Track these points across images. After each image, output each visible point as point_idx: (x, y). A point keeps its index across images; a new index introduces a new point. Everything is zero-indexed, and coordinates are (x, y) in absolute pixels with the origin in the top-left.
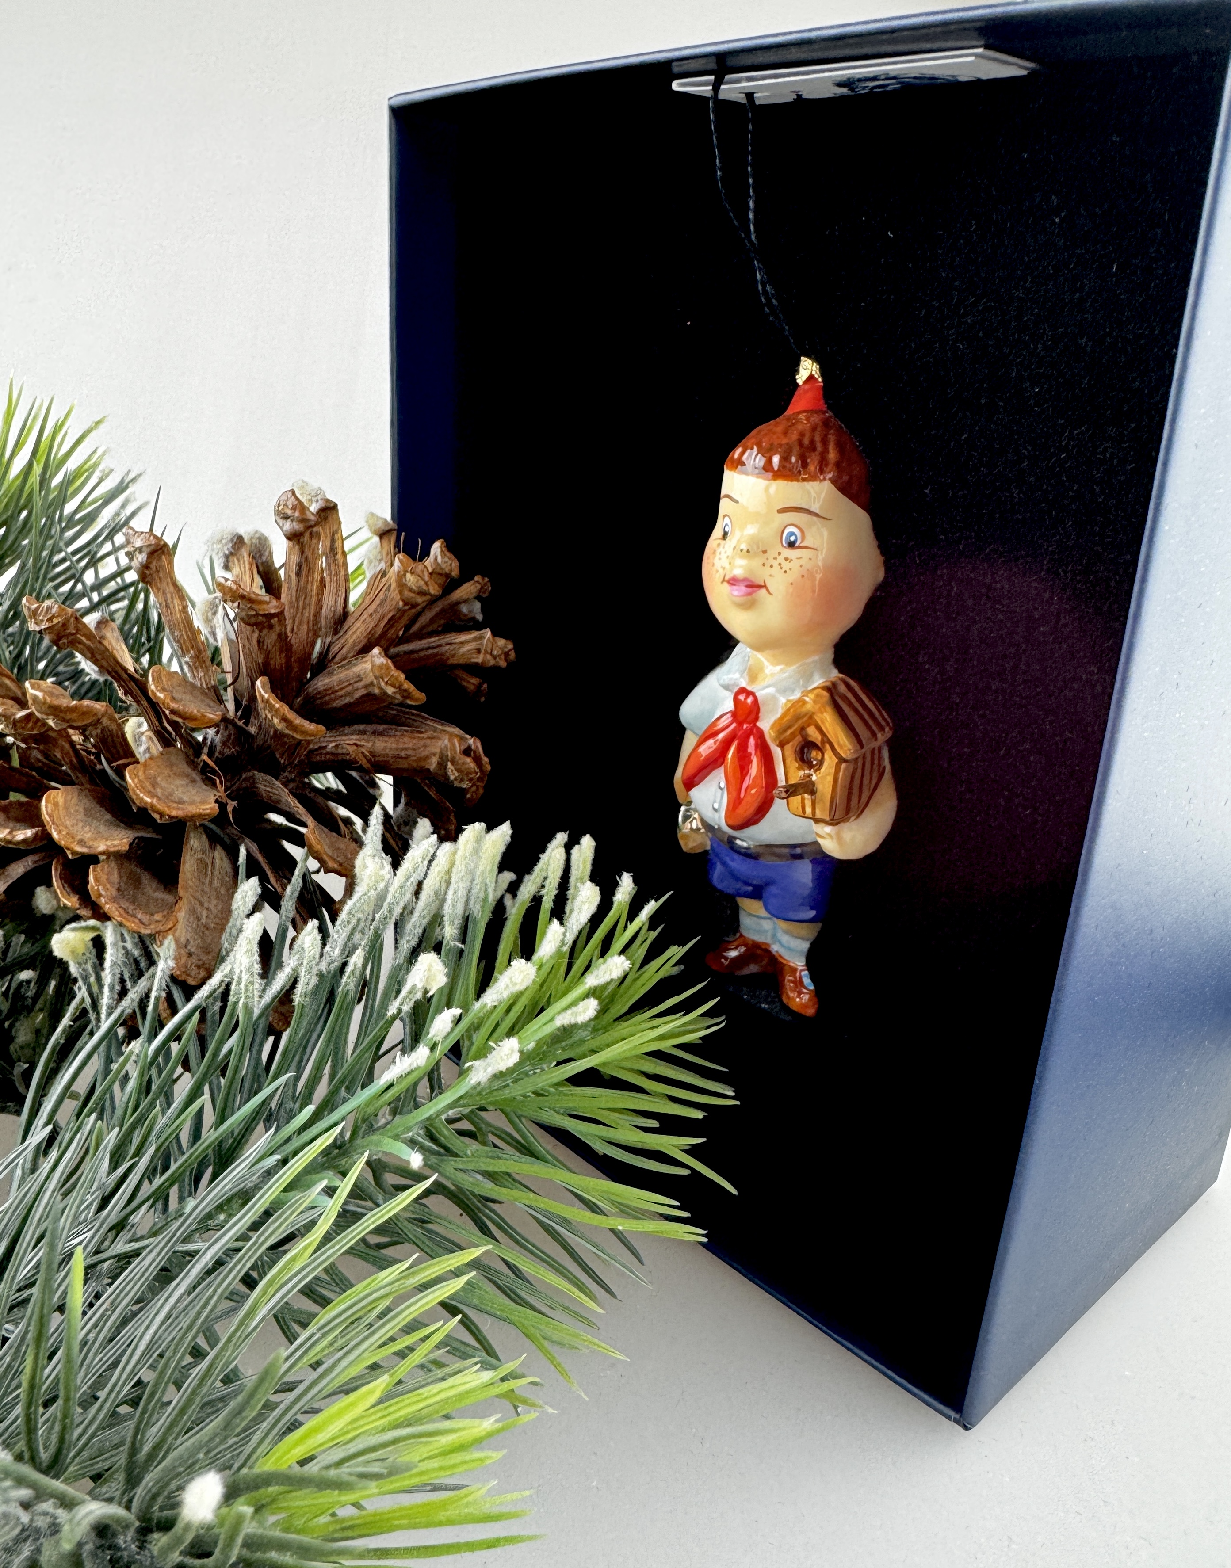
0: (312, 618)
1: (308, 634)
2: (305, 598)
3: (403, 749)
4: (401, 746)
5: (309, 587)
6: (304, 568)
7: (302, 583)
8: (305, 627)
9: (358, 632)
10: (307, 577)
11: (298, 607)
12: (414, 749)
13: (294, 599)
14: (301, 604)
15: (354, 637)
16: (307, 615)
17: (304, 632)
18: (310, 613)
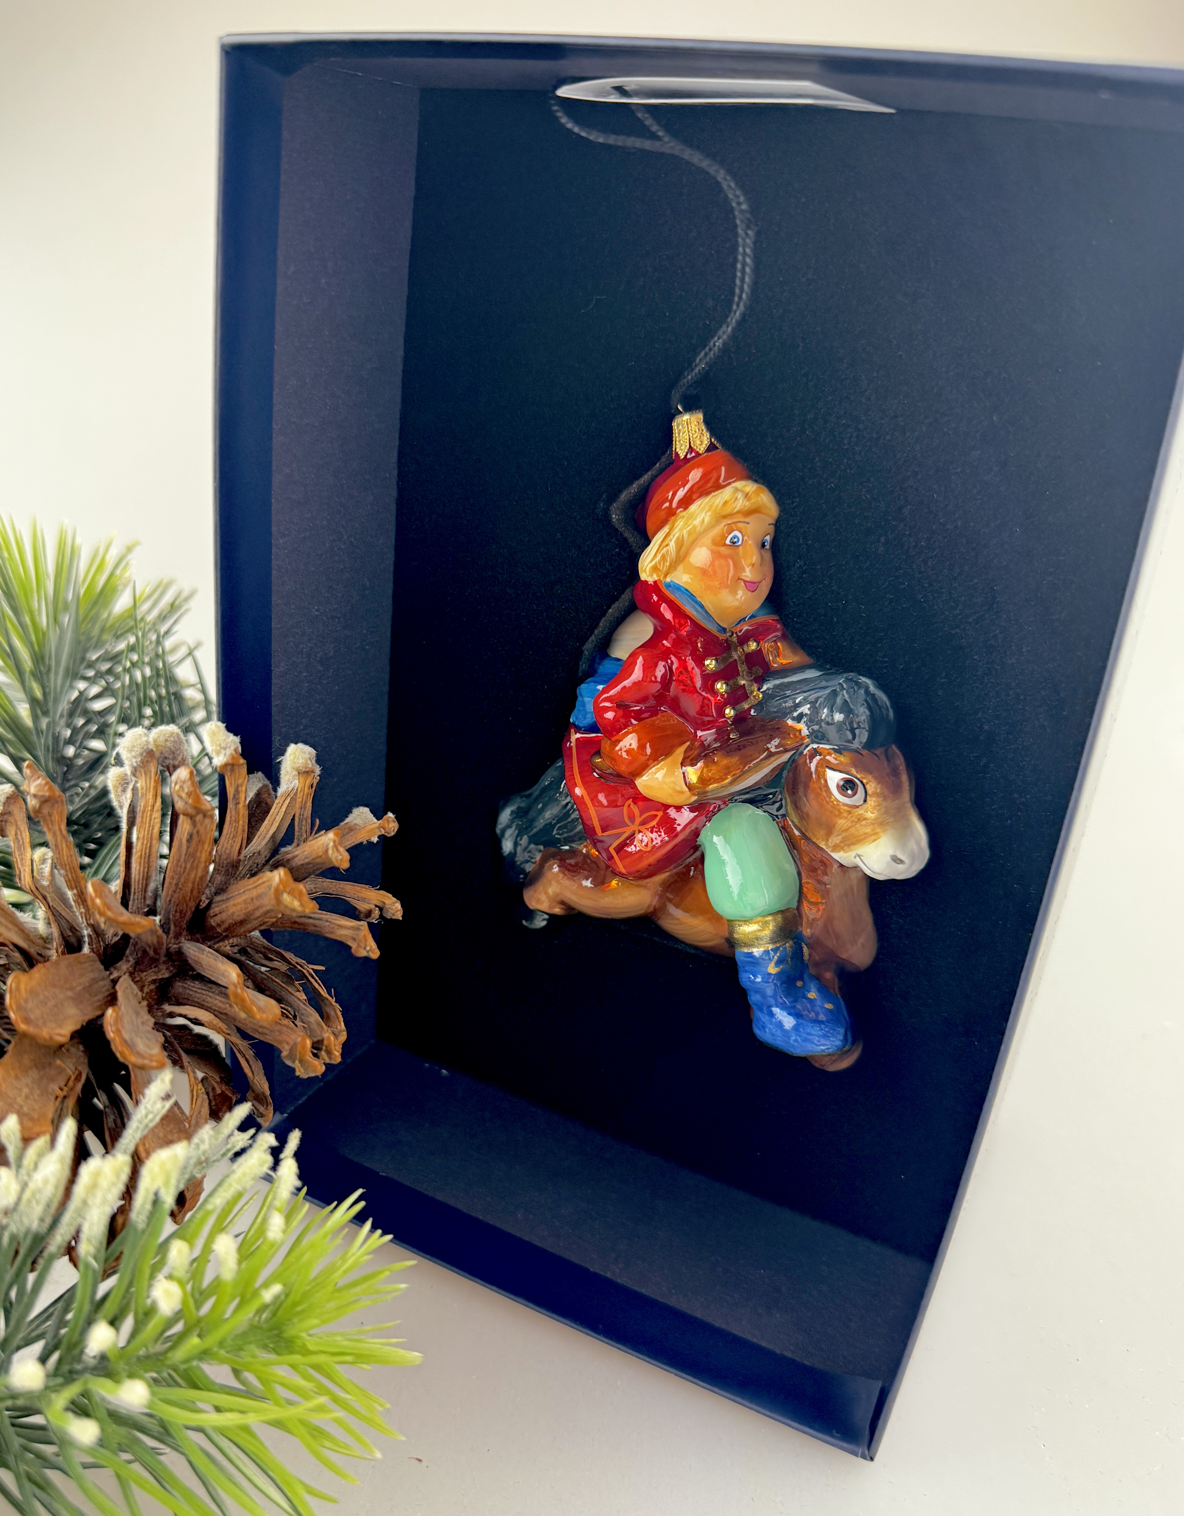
0: (197, 879)
1: (192, 892)
2: (193, 862)
5: (198, 854)
6: (195, 837)
7: (191, 850)
8: (190, 885)
9: (239, 907)
10: (197, 845)
11: (185, 868)
12: (271, 1031)
13: (182, 860)
14: (189, 866)
15: (234, 909)
16: (193, 876)
17: (189, 889)
18: (196, 875)
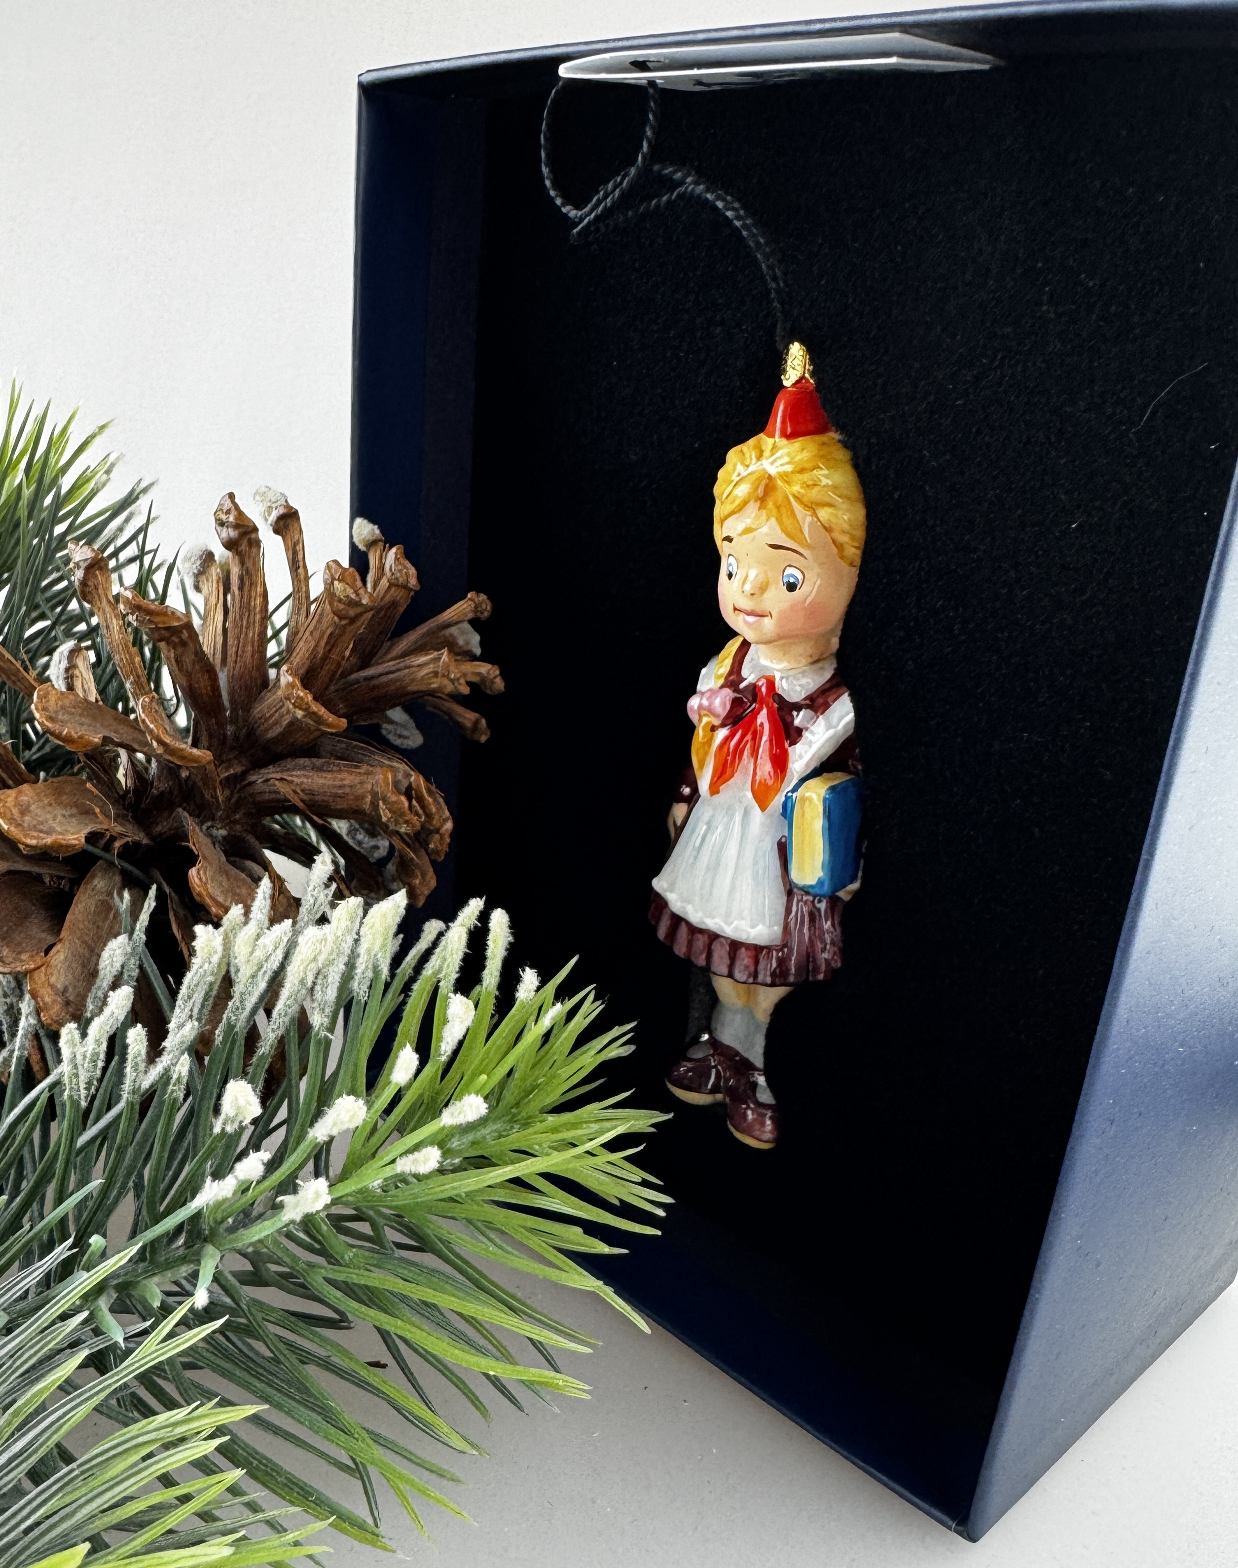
1: (253, 656)
3: (340, 787)
4: (338, 783)
6: (246, 580)
8: (249, 648)
9: (301, 653)
12: (351, 787)
15: (298, 659)
16: (251, 635)
17: (249, 654)
18: (254, 633)
